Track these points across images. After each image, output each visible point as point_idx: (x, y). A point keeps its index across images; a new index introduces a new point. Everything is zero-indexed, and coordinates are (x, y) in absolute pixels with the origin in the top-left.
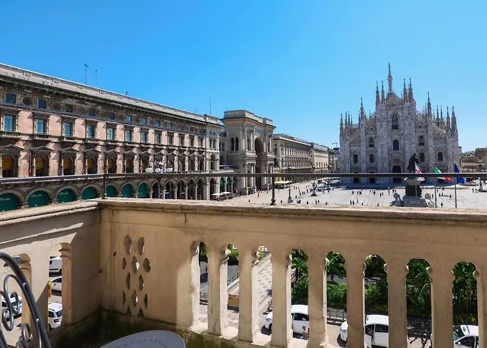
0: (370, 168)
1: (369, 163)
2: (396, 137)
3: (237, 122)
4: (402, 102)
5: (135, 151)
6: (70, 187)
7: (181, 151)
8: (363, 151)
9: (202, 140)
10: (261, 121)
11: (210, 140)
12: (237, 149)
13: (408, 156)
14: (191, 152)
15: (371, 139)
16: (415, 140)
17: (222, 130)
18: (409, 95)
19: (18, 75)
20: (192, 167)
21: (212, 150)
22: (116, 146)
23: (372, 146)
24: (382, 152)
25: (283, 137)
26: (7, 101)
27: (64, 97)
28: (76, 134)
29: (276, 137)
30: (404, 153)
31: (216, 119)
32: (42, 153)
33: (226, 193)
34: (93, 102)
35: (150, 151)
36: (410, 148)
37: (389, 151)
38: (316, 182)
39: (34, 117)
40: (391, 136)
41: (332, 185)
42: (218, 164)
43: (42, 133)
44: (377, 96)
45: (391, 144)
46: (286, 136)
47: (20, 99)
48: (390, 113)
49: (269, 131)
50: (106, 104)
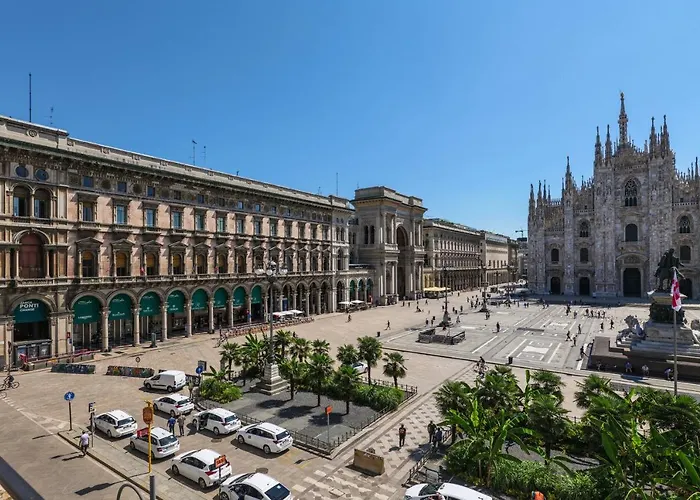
0: (581, 271)
1: (579, 264)
2: (634, 219)
3: (372, 204)
4: (647, 158)
5: (247, 245)
6: (180, 289)
7: (300, 245)
8: (569, 244)
9: (326, 231)
10: (406, 201)
11: (337, 230)
12: (373, 242)
13: (656, 252)
14: (313, 246)
15: (584, 224)
16: (671, 224)
17: (353, 216)
18: (661, 146)
19: (128, 159)
20: (314, 266)
21: (340, 244)
22: (226, 240)
23: (584, 234)
24: (604, 245)
25: (437, 222)
26: (119, 190)
27: (172, 181)
28: (185, 226)
29: (428, 223)
30: (648, 245)
31: (344, 201)
32: (152, 248)
33: (358, 302)
34: (201, 185)
35: (264, 246)
36: (660, 239)
37: (617, 244)
38: (489, 290)
39: (144, 207)
40: (622, 219)
41: (513, 296)
42: (347, 263)
43: (151, 225)
44: (598, 152)
45: (622, 231)
46: (443, 223)
47: (130, 186)
48: (622, 179)
49: (417, 215)
50: (215, 187)
